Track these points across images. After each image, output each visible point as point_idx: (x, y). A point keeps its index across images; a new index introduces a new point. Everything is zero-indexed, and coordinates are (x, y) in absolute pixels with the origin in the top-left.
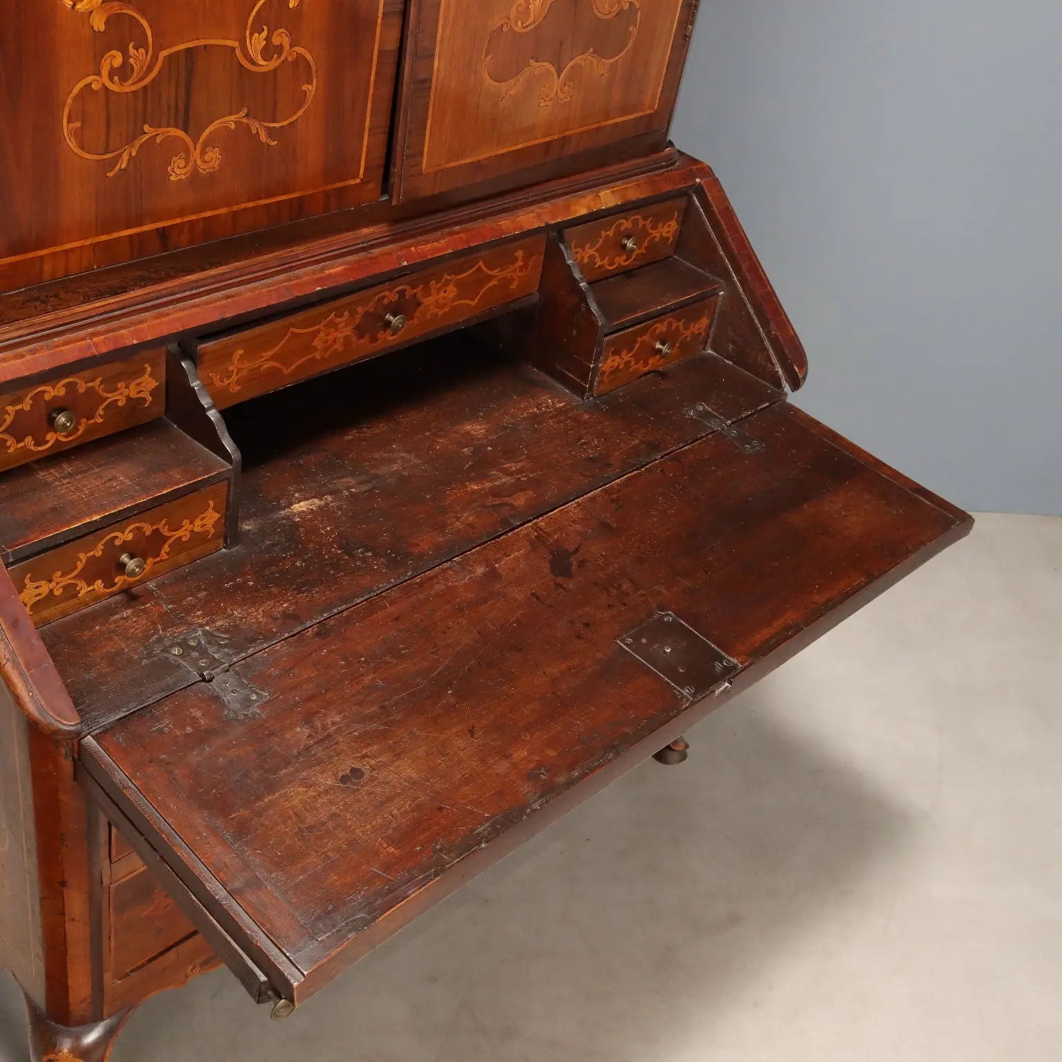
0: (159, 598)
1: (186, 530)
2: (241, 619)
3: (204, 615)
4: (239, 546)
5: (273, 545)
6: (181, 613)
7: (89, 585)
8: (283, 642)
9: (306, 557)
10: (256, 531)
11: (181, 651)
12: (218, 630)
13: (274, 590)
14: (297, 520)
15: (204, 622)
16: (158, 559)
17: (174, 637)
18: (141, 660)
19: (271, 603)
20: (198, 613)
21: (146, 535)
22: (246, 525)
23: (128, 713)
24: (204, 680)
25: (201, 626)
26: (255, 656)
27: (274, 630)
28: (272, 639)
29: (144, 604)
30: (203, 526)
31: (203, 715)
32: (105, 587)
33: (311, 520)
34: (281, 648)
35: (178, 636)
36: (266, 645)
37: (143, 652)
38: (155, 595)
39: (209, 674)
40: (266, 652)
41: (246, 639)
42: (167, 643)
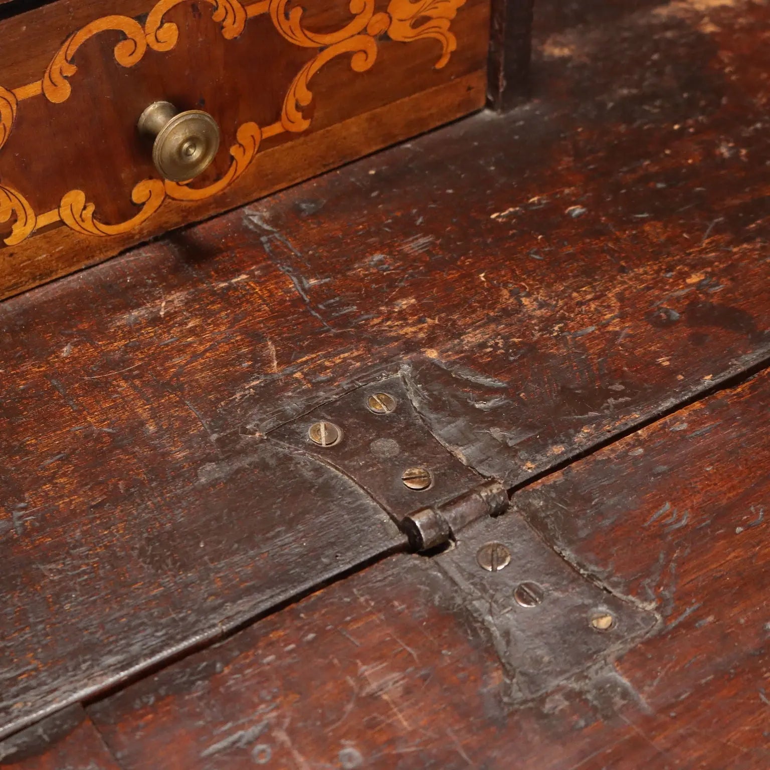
0: (278, 253)
1: (364, 31)
2: (547, 323)
3: (421, 312)
4: (536, 101)
5: (642, 99)
6: (342, 304)
7: (40, 207)
8: (697, 405)
9: (747, 132)
10: (585, 59)
11: (339, 433)
12: (470, 360)
13: (655, 231)
14: (710, 28)
15: (421, 335)
16: (275, 129)
17: (317, 386)
18: (197, 463)
19: (646, 271)
20: (404, 303)
21: (228, 35)
22: (556, 44)
23: (123, 674)
24: (414, 546)
25: (410, 346)
26: (599, 456)
27: (664, 362)
28: (660, 392)
29: (227, 274)
30: (420, 22)
31: (408, 691)
32: (100, 216)
33: (749, 30)
34: (691, 429)
35: (330, 381)
36: (637, 417)
37: (204, 436)
38: (267, 247)
39: (434, 524)
40: (640, 443)
41: (565, 391)
42: (292, 405)
